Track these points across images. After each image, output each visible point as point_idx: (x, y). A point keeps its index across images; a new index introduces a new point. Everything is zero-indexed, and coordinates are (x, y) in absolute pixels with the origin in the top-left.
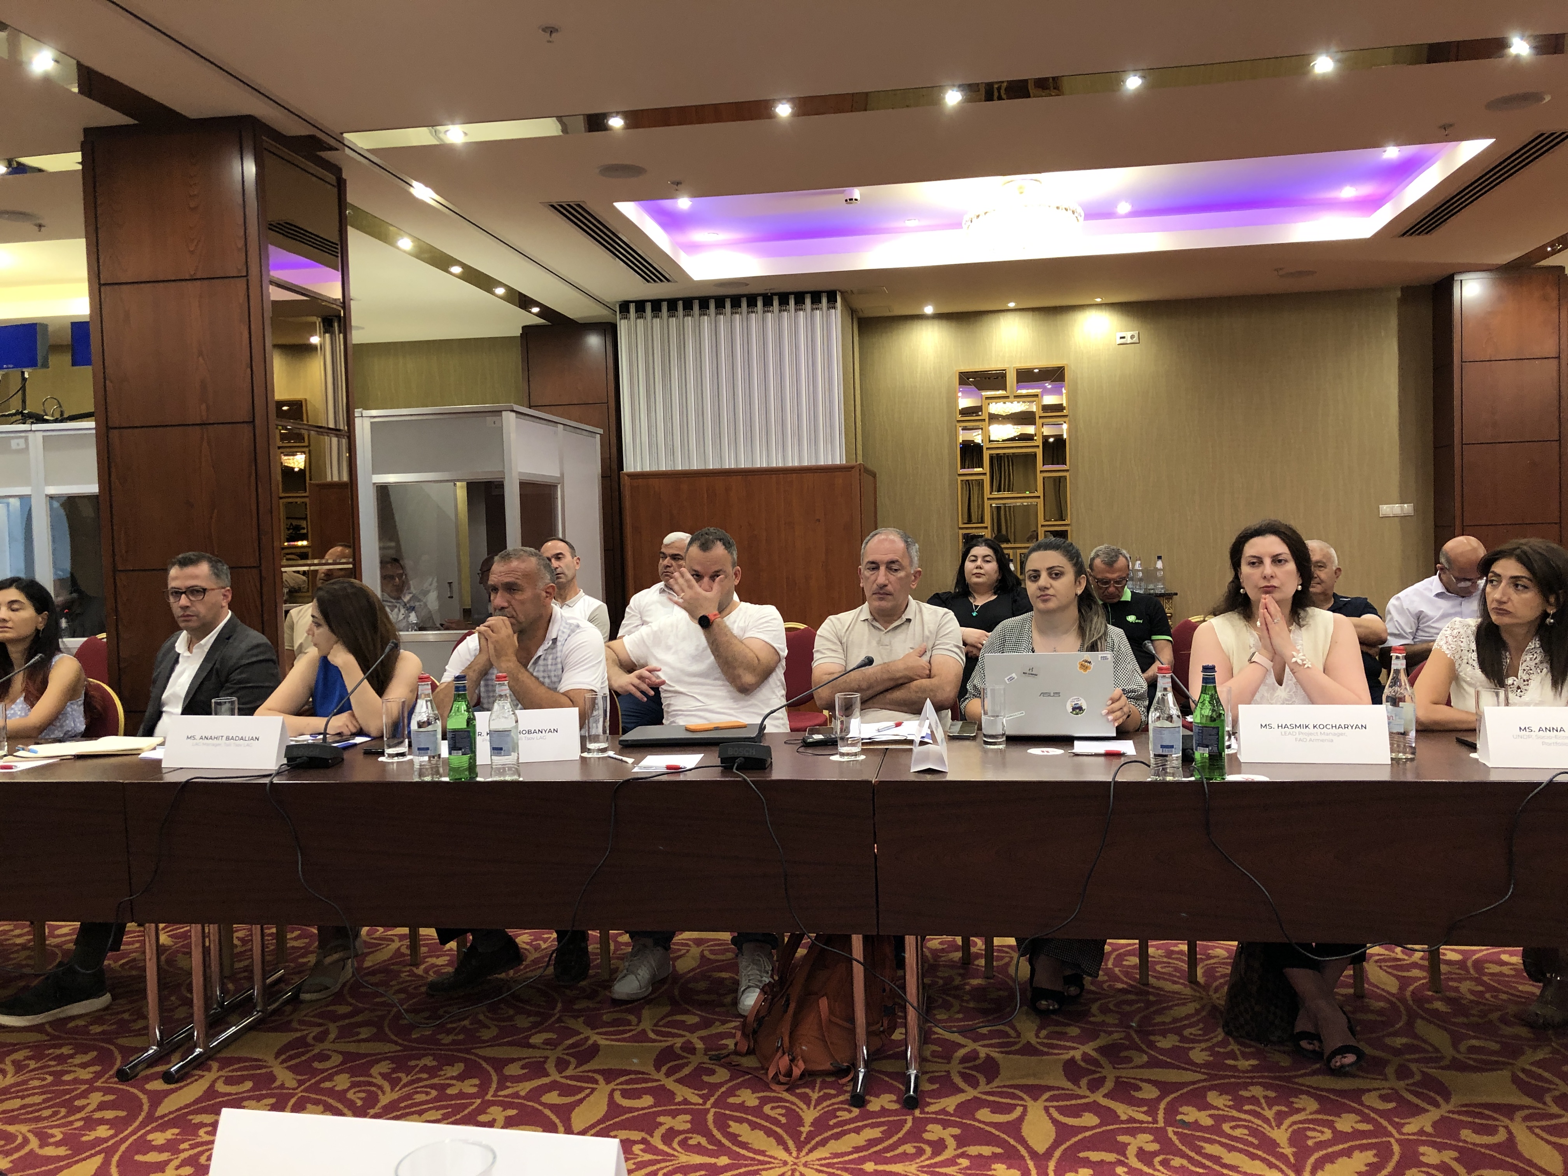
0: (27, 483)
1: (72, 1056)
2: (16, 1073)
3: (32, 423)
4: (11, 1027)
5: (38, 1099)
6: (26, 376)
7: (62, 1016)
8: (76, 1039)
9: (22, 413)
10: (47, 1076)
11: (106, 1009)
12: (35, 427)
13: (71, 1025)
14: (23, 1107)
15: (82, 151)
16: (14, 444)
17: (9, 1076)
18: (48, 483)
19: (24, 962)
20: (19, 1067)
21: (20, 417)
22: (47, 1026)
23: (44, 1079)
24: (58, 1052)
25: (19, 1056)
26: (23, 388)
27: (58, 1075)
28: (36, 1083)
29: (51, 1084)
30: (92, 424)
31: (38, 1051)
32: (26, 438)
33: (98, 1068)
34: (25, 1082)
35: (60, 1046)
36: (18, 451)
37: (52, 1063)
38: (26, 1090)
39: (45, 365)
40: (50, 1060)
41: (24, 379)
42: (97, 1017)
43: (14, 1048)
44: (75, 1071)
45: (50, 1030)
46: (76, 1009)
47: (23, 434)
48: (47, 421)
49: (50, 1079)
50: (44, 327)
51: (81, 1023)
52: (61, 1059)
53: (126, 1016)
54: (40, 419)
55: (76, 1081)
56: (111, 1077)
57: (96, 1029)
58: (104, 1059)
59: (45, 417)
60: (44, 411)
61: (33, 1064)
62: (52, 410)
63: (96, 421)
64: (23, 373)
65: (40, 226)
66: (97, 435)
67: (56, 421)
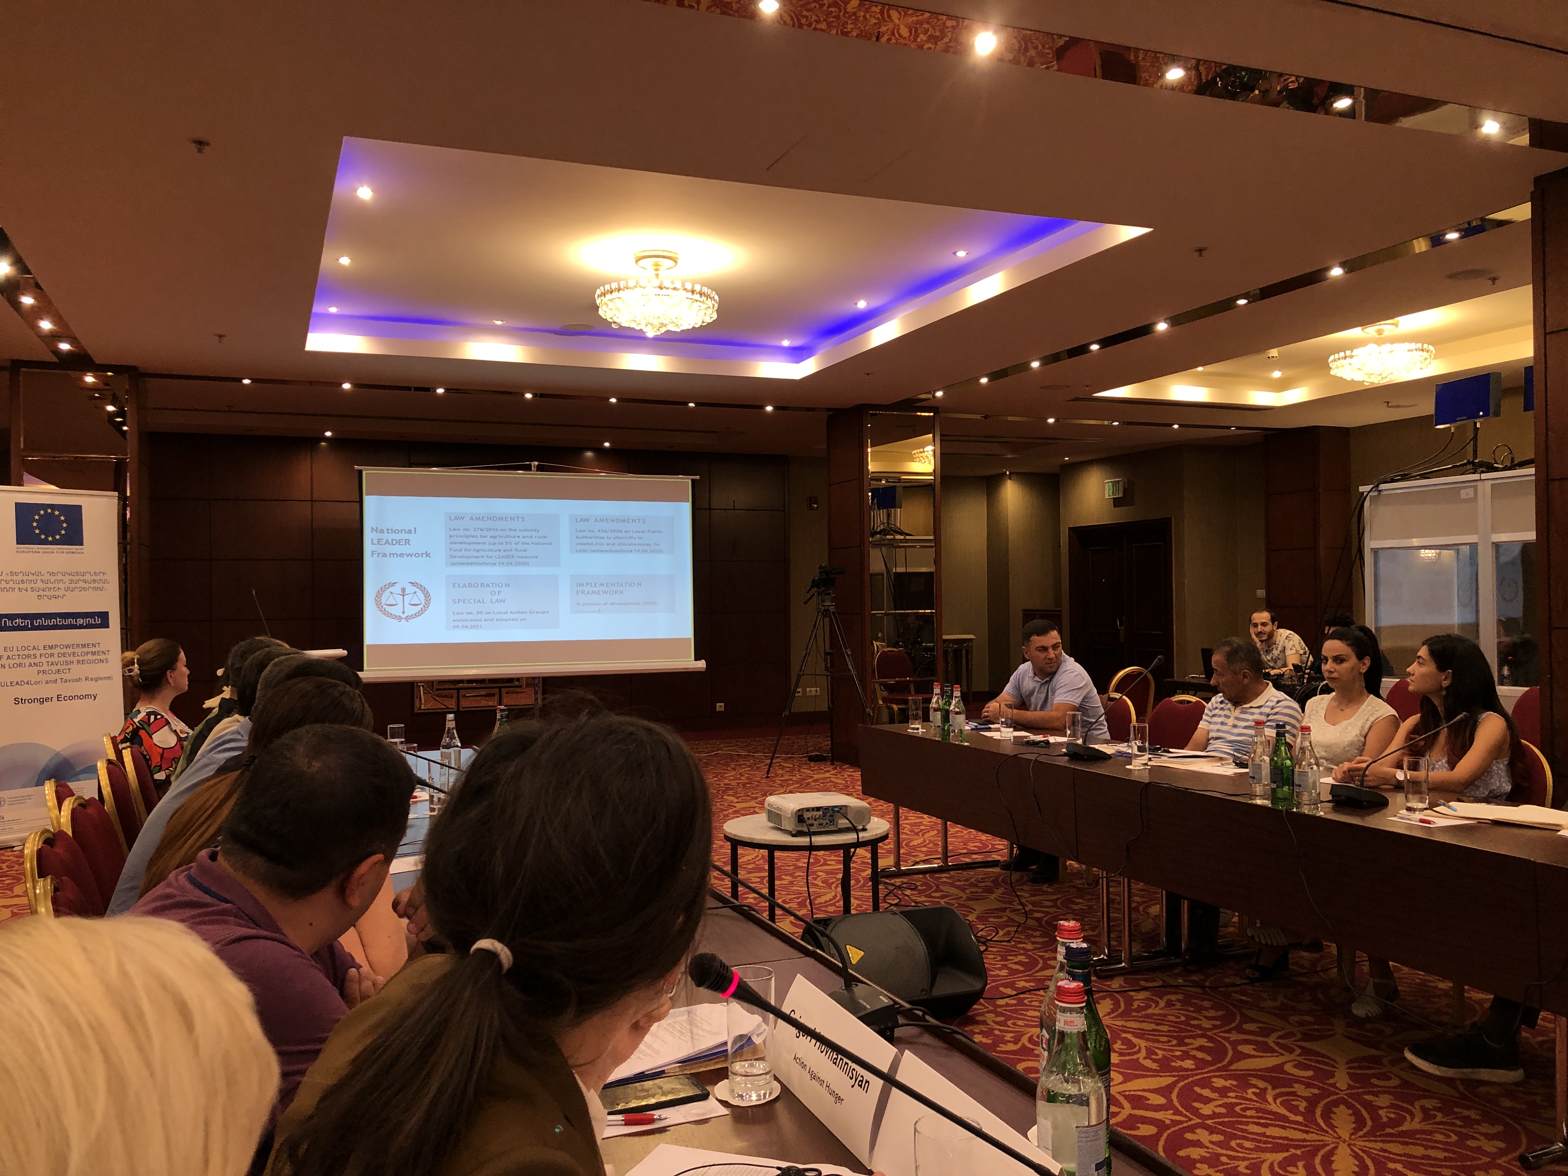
0: (1476, 532)
1: (1478, 1123)
2: (1423, 1120)
3: (1483, 472)
4: (1424, 1072)
5: (1441, 1155)
6: (1478, 425)
7: (1474, 1077)
8: (1485, 1106)
9: (1473, 463)
10: (1452, 1135)
11: (1517, 1084)
12: (1484, 476)
13: (1482, 1089)
14: (1424, 1157)
15: (1532, 200)
16: (1464, 494)
17: (1417, 1120)
18: (1494, 530)
19: (1446, 1010)
20: (1427, 1115)
21: (1470, 467)
22: (1458, 1083)
23: (1449, 1137)
24: (1466, 1113)
25: (1429, 1103)
26: (1475, 438)
27: (1463, 1137)
28: (1440, 1137)
29: (1454, 1144)
30: (1532, 471)
31: (1447, 1107)
32: (1475, 487)
33: (1502, 1145)
34: (1430, 1133)
35: (1468, 1108)
36: (1467, 501)
37: (1458, 1122)
38: (1430, 1140)
39: (1497, 414)
40: (1456, 1118)
41: (1476, 429)
42: (1508, 1090)
43: (1427, 1094)
44: (1479, 1140)
45: (1461, 1088)
46: (1484, 1074)
47: (1472, 484)
48: (1496, 470)
49: (1454, 1138)
50: (1498, 375)
51: (1494, 1091)
52: (1468, 1122)
53: (1538, 1099)
54: (1491, 468)
55: (1479, 1149)
56: (1514, 1159)
57: (1507, 1103)
58: (1509, 1137)
59: (1496, 465)
60: (1495, 461)
61: (1439, 1117)
62: (1503, 456)
63: (1536, 467)
64: (1475, 424)
65: (1494, 280)
66: (1537, 482)
67: (1505, 469)
